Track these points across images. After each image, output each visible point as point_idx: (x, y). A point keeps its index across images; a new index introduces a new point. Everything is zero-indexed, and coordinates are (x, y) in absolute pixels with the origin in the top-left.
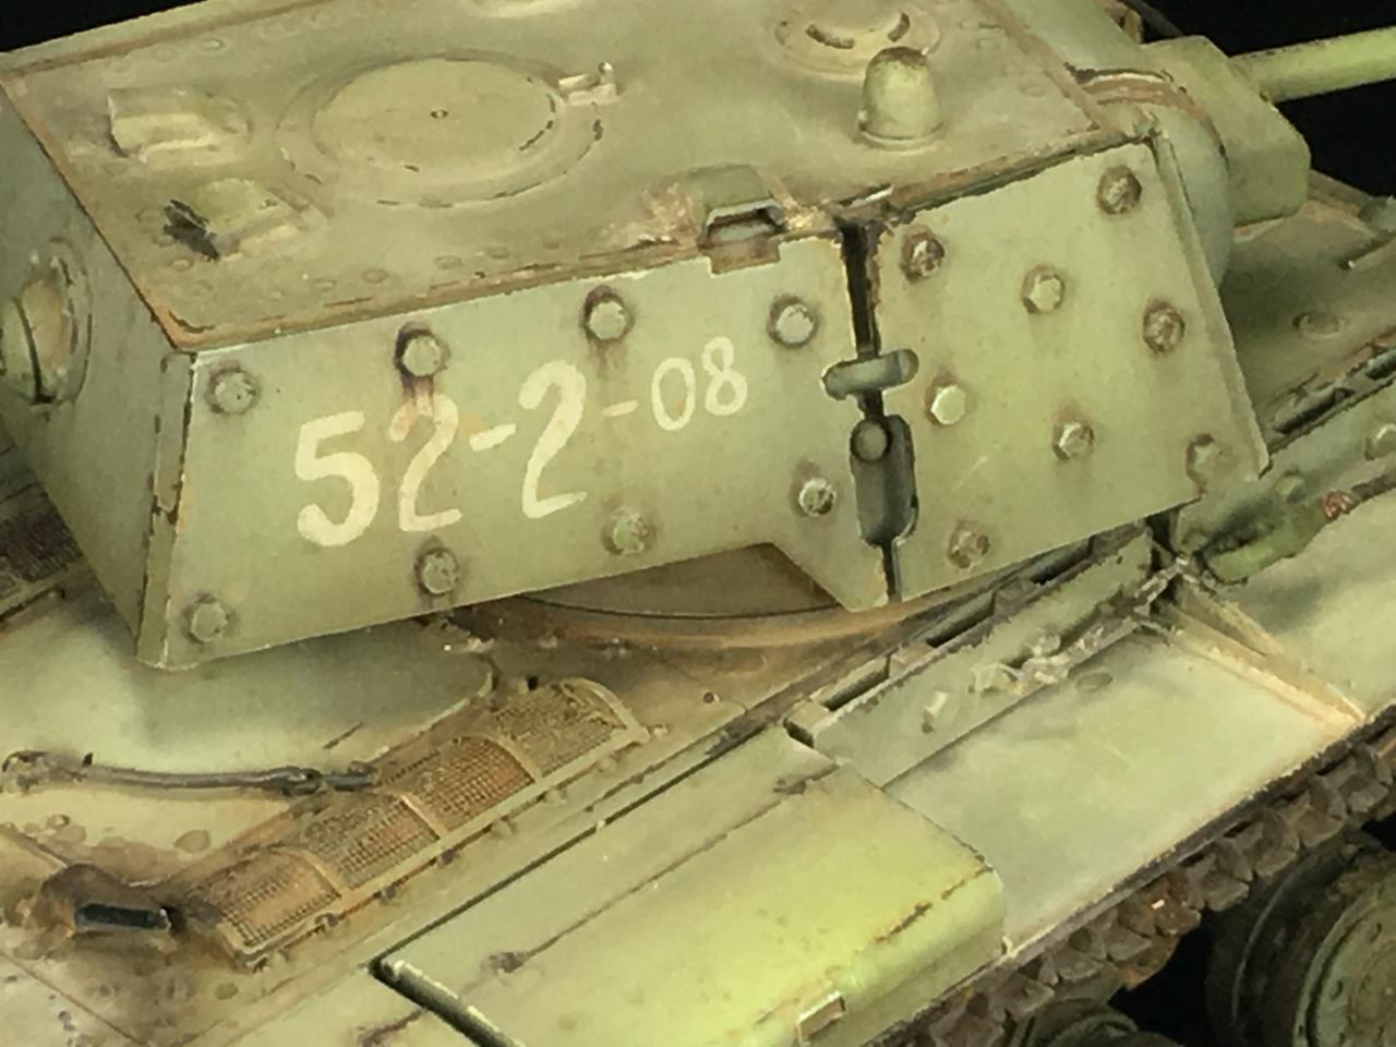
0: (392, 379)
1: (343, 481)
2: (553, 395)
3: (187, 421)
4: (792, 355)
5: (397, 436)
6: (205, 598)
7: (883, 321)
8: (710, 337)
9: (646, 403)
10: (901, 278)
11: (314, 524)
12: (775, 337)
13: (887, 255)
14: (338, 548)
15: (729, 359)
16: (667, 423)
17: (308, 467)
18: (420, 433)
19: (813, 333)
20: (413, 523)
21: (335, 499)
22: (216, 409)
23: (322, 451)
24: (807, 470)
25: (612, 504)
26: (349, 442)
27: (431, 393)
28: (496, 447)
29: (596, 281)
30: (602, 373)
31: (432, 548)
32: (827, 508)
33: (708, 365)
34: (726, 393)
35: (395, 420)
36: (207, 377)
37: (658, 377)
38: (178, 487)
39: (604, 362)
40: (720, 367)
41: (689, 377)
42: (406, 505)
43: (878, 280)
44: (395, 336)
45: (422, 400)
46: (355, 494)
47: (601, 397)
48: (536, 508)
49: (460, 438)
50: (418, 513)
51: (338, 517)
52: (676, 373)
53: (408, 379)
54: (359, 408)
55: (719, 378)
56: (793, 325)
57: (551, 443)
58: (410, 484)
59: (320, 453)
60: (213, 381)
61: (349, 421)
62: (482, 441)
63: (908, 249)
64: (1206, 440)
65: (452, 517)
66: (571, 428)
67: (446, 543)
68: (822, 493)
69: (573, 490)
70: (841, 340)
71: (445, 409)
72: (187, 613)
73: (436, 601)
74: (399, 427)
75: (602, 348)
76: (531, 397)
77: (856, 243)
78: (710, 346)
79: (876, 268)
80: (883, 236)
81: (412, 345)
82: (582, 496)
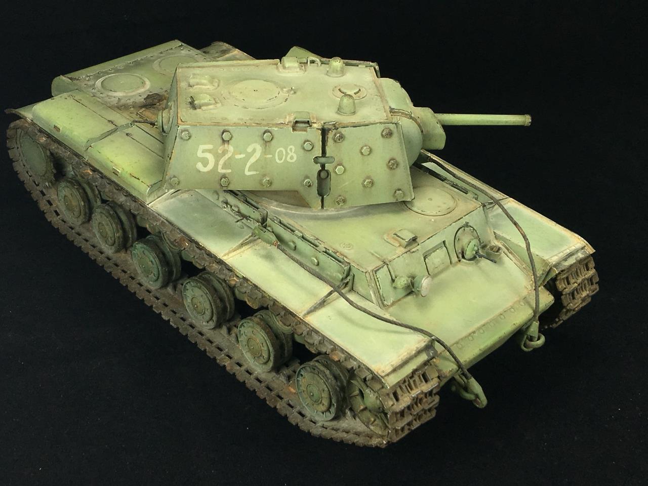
0: (220, 141)
1: (207, 158)
2: (254, 150)
3: (175, 140)
4: (308, 153)
5: (220, 152)
6: (174, 177)
7: (328, 149)
8: (290, 145)
9: (274, 156)
10: (332, 141)
11: (200, 166)
12: (304, 149)
13: (330, 135)
14: (204, 172)
15: (293, 151)
16: (278, 161)
17: (200, 154)
18: (225, 152)
19: (312, 148)
20: (221, 171)
21: (205, 162)
22: (182, 138)
24: (307, 177)
25: (264, 175)
26: (209, 151)
27: (228, 144)
28: (241, 159)
29: (267, 128)
30: (265, 148)
31: (224, 176)
32: (310, 186)
33: (289, 151)
34: (292, 158)
35: (220, 148)
36: (181, 131)
37: (278, 151)
38: (172, 153)
39: (266, 146)
40: (291, 151)
41: (284, 153)
42: (220, 167)
43: (327, 140)
44: (222, 131)
45: (226, 145)
46: (209, 162)
47: (265, 152)
48: (247, 173)
49: (234, 154)
50: (222, 169)
51: (205, 165)
52: (281, 151)
53: (224, 141)
54: (212, 144)
55: (291, 154)
56: (307, 146)
57: (253, 160)
58: (221, 162)
59: (203, 152)
60: (182, 132)
61: (210, 147)
62: (238, 157)
63: (335, 135)
64: (399, 190)
65: (229, 171)
66: (258, 157)
67: (227, 176)
68: (309, 183)
69: (257, 171)
70: (318, 152)
71: (231, 148)
72: (171, 179)
73: (224, 188)
74: (220, 150)
75: (266, 143)
76: (250, 150)
77: (324, 132)
78: (289, 147)
79: (328, 138)
80: (330, 131)
81: (225, 134)
82: (258, 172)
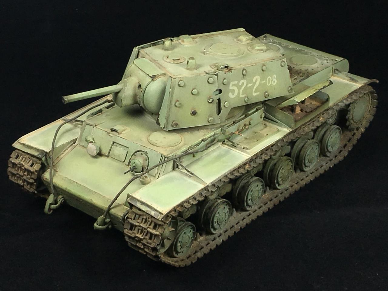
23: (233, 85)
